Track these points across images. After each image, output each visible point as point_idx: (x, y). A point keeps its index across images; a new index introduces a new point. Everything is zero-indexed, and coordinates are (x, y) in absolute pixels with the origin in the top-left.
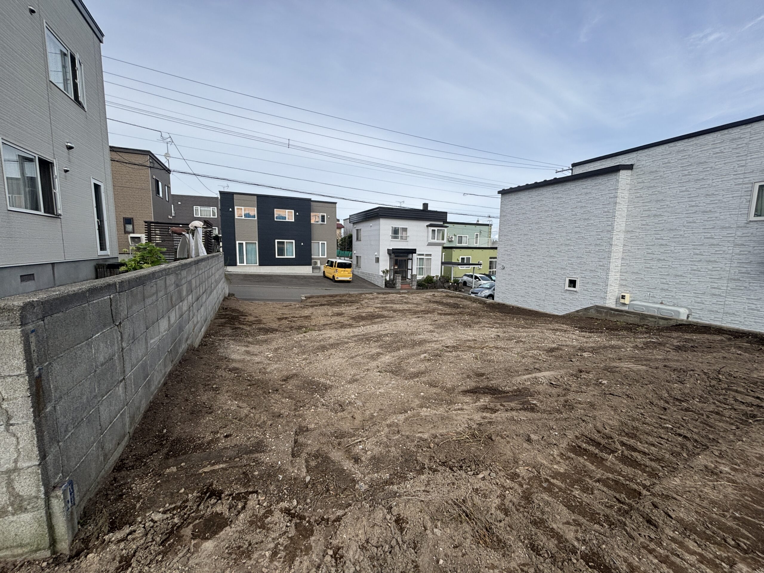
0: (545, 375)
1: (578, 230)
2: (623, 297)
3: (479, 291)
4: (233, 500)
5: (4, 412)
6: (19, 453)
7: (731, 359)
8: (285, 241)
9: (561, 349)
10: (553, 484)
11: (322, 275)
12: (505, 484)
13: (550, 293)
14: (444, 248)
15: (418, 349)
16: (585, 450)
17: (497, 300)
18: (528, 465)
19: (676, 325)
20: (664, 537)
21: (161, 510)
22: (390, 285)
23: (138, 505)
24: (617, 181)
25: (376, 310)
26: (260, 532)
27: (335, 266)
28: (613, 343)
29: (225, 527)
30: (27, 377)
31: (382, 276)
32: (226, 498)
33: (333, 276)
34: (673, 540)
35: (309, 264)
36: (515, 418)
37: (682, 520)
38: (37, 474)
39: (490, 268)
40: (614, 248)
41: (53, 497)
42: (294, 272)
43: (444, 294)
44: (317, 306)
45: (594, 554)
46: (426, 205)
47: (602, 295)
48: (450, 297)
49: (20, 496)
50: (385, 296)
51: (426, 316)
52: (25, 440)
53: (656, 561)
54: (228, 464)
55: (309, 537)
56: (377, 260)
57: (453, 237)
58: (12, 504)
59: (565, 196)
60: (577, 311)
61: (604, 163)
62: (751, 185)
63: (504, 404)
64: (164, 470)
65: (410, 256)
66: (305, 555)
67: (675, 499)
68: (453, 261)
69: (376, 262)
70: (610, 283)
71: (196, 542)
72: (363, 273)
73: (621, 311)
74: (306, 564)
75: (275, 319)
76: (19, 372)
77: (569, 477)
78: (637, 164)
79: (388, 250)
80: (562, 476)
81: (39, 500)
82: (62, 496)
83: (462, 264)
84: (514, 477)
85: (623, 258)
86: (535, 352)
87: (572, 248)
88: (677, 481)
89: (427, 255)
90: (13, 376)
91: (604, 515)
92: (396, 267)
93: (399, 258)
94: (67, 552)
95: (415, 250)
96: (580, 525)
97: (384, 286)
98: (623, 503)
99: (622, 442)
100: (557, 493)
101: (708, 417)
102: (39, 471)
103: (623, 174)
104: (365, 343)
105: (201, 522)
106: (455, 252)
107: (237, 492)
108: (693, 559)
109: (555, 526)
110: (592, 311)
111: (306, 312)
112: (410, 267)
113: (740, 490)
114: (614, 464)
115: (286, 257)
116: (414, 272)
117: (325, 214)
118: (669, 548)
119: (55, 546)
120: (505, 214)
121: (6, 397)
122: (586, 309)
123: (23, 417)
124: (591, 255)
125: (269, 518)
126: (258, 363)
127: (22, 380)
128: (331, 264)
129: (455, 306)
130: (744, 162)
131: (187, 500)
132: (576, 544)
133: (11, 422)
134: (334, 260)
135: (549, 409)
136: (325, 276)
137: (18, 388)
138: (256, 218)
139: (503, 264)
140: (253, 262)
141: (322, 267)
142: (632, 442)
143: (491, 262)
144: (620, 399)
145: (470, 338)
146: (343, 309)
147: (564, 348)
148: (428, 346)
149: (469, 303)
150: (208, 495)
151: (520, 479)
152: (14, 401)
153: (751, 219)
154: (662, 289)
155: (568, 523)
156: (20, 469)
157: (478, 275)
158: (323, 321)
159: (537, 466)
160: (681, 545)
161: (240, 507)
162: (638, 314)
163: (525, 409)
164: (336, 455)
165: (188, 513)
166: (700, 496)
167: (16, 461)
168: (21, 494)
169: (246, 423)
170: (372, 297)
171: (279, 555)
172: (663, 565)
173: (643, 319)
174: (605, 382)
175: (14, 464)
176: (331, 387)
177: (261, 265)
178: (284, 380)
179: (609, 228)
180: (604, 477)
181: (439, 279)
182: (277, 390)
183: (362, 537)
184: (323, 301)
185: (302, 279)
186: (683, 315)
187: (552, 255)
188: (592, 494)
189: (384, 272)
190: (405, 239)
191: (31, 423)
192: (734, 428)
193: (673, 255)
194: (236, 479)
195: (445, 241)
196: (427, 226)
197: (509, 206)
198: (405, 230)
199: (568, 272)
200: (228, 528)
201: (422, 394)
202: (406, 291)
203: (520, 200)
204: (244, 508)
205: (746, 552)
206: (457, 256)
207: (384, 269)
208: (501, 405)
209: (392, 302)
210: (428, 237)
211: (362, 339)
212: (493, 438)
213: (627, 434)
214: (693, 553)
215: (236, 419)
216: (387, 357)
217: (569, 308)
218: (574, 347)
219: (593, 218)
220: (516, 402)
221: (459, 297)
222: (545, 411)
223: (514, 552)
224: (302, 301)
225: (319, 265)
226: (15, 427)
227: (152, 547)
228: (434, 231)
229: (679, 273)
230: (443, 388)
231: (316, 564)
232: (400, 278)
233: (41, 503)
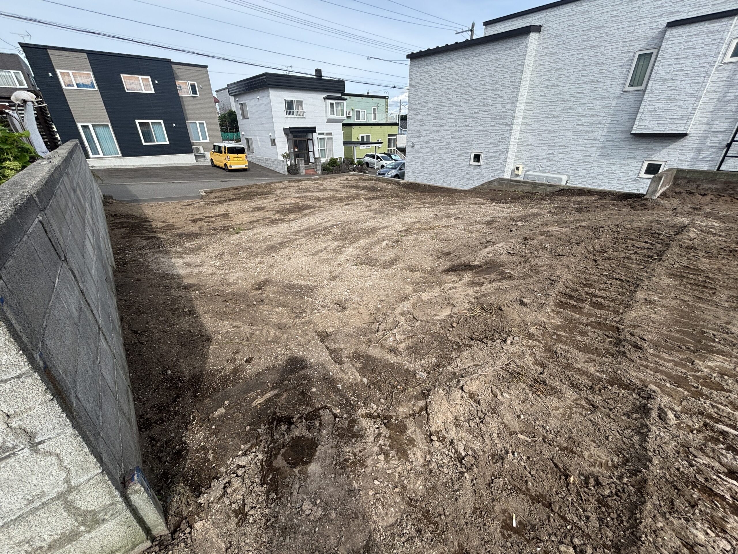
0: (501, 247)
1: (485, 101)
2: (518, 169)
3: (386, 171)
4: (306, 421)
5: (19, 431)
6: (68, 471)
7: (615, 215)
8: (150, 121)
9: (496, 221)
10: (560, 335)
11: (210, 164)
12: (529, 344)
13: (456, 168)
14: (344, 125)
15: (374, 238)
16: (566, 304)
17: (409, 178)
18: (535, 325)
19: (560, 191)
20: (648, 354)
21: (240, 453)
22: (293, 170)
23: (210, 457)
24: (527, 46)
25: (298, 200)
26: (356, 441)
27: (225, 153)
28: (533, 210)
29: (317, 447)
30: (36, 374)
31: (283, 161)
32: (299, 421)
33: (225, 164)
34: (654, 355)
35: (190, 151)
36: (501, 287)
37: (651, 340)
38: (105, 482)
39: (389, 147)
40: (516, 120)
41: (131, 494)
42: (172, 162)
43: (357, 178)
44: (226, 201)
45: (613, 378)
46: (318, 72)
47: (502, 168)
48: (364, 180)
49: (90, 512)
50: (297, 184)
51: (354, 202)
52: (70, 453)
53: (652, 373)
54: (278, 389)
55: (405, 432)
56: (273, 142)
57: (351, 111)
58: (83, 524)
59: (475, 63)
60: (482, 185)
61: (515, 23)
62: (632, 54)
63: (486, 276)
64: (211, 414)
65: (310, 136)
66: (413, 447)
67: (640, 326)
68: (353, 140)
69: (272, 145)
70: (509, 156)
71: (298, 469)
72: (258, 158)
73: (516, 181)
74: (419, 453)
75: (189, 222)
76: (19, 371)
77: (566, 327)
78: (545, 26)
79: (284, 129)
80: (561, 327)
81: (118, 505)
82: (142, 488)
83: (363, 143)
84: (530, 336)
85: (521, 131)
86: (478, 226)
87: (479, 121)
88: (633, 314)
89: (328, 134)
90: (10, 379)
91: (604, 350)
92: (296, 150)
93: (298, 139)
94: (167, 532)
95: (315, 128)
96: (594, 361)
97: (286, 173)
98: (611, 338)
99: (586, 292)
100: (566, 341)
101: (624, 262)
102: (106, 478)
103: (533, 36)
104: (315, 238)
105: (287, 450)
106: (355, 129)
107: (306, 413)
108: (670, 365)
109: (579, 366)
110: (495, 183)
111: (220, 209)
112: (311, 149)
113: (670, 311)
114: (590, 310)
115: (156, 143)
116: (317, 155)
117: (196, 83)
118: (653, 361)
119: (151, 534)
120: (414, 84)
121: (12, 412)
122: (490, 182)
123: (54, 429)
124: (496, 128)
125: (356, 427)
126: (211, 274)
127: (29, 380)
128: (219, 150)
129: (373, 189)
130: (633, 28)
131: (259, 436)
132: (598, 374)
133: (37, 440)
134: (222, 145)
135: (521, 275)
136: (214, 166)
137: (29, 393)
138: (96, 89)
139: (412, 141)
140: (112, 151)
141: (208, 155)
142: (592, 291)
143: (389, 139)
144: (569, 258)
145: (414, 220)
146: (260, 202)
147: (498, 220)
148: (382, 233)
149: (384, 185)
150: (275, 423)
151: (536, 337)
152: (29, 413)
153: (625, 90)
154: (548, 159)
155: (586, 362)
156: (78, 486)
157: (379, 155)
158: (245, 218)
159: (542, 324)
160: (658, 356)
161: (317, 425)
162: (532, 183)
163: (505, 279)
164: (375, 352)
165: (266, 446)
166: (652, 321)
167: (67, 481)
168: (89, 509)
169: (255, 341)
170: (284, 186)
171: (391, 455)
172: (658, 374)
173: (536, 187)
174: (547, 245)
175: (66, 485)
176: (315, 287)
177: (124, 155)
178: (259, 289)
179: (514, 100)
180: (589, 321)
181: (343, 161)
182: (262, 301)
183: (451, 417)
184: (231, 194)
185: (187, 170)
186: (563, 181)
187: (460, 129)
188: (588, 336)
189: (284, 156)
190: (301, 115)
191: (70, 430)
192: (642, 267)
193: (561, 126)
194: (297, 401)
195: (345, 117)
196: (325, 98)
197: (419, 75)
198: (300, 103)
199: (474, 146)
200: (320, 447)
201: (409, 280)
202: (318, 177)
203: (430, 66)
204: (320, 424)
205: (694, 352)
206: (357, 134)
207: (284, 153)
208: (484, 278)
209: (308, 190)
210: (326, 112)
211: (310, 233)
212: (502, 308)
213: (585, 285)
214: (669, 361)
215: (243, 340)
216: (351, 250)
217: (472, 182)
218: (506, 218)
219: (500, 88)
220: (495, 273)
221: (373, 180)
222: (519, 278)
223: (566, 393)
224: (202, 197)
225: (202, 151)
226: (45, 444)
227: (256, 489)
228: (332, 104)
229: (563, 144)
230: (424, 271)
231: (427, 450)
232: (303, 162)
233: (121, 506)
